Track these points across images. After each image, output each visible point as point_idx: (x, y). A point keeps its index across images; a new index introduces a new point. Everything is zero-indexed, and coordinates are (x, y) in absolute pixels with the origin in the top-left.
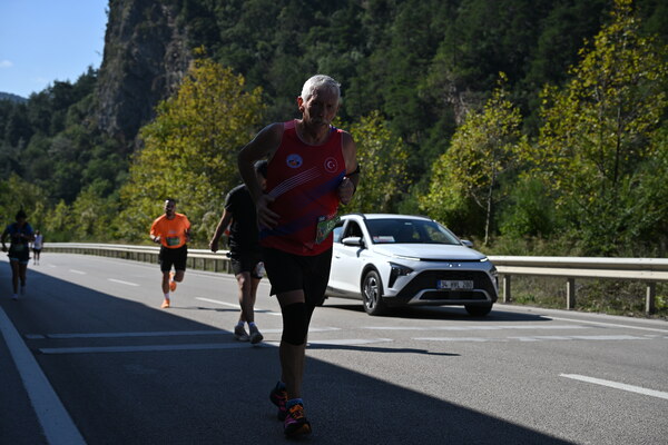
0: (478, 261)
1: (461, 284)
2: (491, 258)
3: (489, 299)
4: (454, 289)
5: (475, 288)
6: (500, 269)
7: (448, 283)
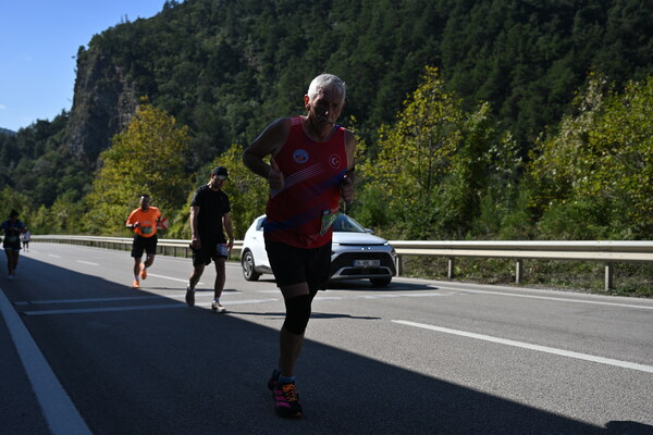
0: (382, 245)
1: (371, 263)
2: (391, 242)
3: (391, 274)
4: (365, 266)
5: (381, 265)
6: (398, 251)
7: (361, 262)
